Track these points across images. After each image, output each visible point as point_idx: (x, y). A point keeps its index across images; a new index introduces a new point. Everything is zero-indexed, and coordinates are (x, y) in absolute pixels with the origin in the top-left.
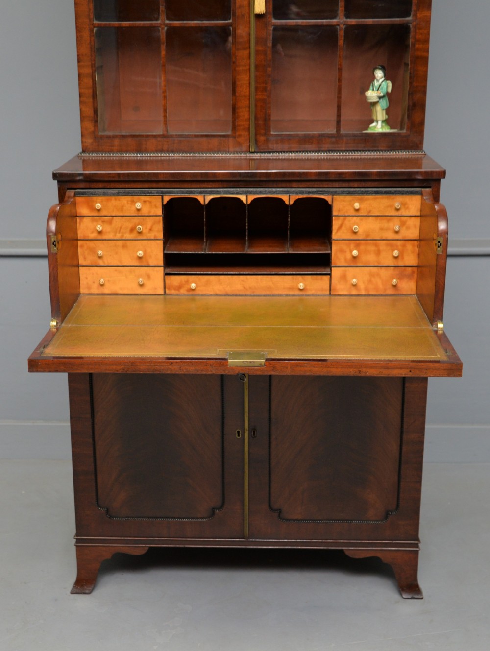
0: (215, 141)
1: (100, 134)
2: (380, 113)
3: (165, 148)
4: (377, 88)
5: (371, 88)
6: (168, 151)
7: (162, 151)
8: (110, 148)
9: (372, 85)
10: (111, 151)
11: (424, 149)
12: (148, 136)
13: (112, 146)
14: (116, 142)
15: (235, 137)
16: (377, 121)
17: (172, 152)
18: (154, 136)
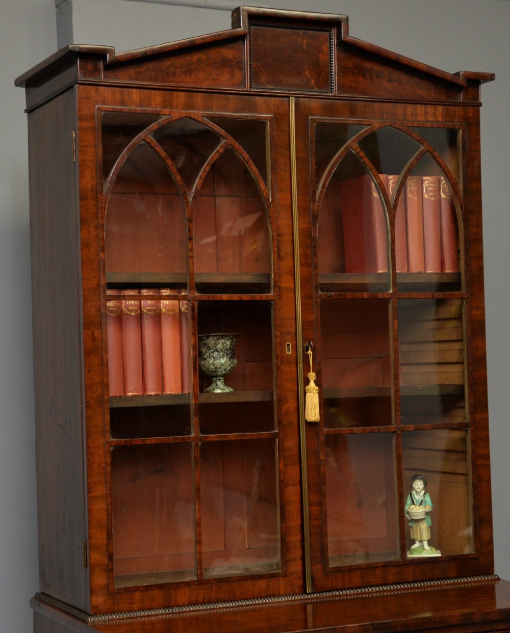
0: (262, 584)
1: (117, 587)
2: (423, 532)
3: (201, 597)
4: (419, 502)
5: (409, 501)
6: (204, 603)
7: (196, 603)
8: (130, 605)
9: (409, 498)
10: (131, 611)
11: (495, 573)
12: (178, 585)
13: (131, 603)
14: (137, 596)
15: (285, 576)
16: (421, 542)
17: (209, 602)
18: (187, 584)
